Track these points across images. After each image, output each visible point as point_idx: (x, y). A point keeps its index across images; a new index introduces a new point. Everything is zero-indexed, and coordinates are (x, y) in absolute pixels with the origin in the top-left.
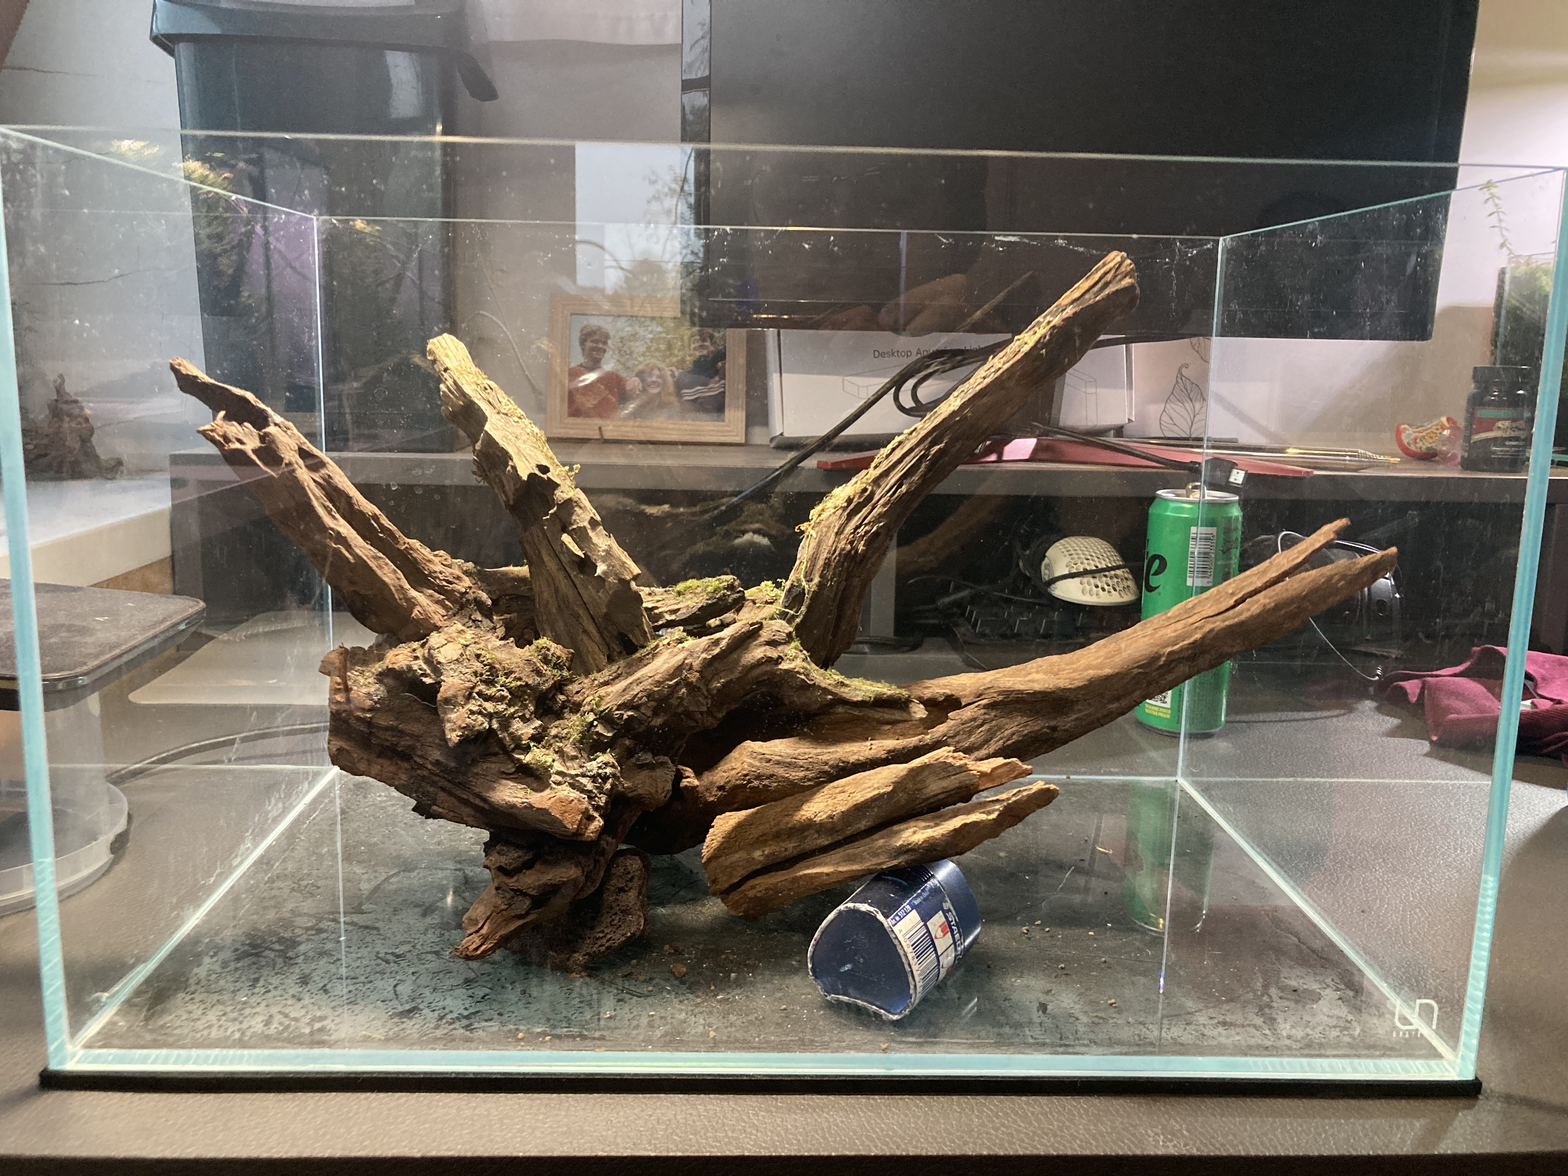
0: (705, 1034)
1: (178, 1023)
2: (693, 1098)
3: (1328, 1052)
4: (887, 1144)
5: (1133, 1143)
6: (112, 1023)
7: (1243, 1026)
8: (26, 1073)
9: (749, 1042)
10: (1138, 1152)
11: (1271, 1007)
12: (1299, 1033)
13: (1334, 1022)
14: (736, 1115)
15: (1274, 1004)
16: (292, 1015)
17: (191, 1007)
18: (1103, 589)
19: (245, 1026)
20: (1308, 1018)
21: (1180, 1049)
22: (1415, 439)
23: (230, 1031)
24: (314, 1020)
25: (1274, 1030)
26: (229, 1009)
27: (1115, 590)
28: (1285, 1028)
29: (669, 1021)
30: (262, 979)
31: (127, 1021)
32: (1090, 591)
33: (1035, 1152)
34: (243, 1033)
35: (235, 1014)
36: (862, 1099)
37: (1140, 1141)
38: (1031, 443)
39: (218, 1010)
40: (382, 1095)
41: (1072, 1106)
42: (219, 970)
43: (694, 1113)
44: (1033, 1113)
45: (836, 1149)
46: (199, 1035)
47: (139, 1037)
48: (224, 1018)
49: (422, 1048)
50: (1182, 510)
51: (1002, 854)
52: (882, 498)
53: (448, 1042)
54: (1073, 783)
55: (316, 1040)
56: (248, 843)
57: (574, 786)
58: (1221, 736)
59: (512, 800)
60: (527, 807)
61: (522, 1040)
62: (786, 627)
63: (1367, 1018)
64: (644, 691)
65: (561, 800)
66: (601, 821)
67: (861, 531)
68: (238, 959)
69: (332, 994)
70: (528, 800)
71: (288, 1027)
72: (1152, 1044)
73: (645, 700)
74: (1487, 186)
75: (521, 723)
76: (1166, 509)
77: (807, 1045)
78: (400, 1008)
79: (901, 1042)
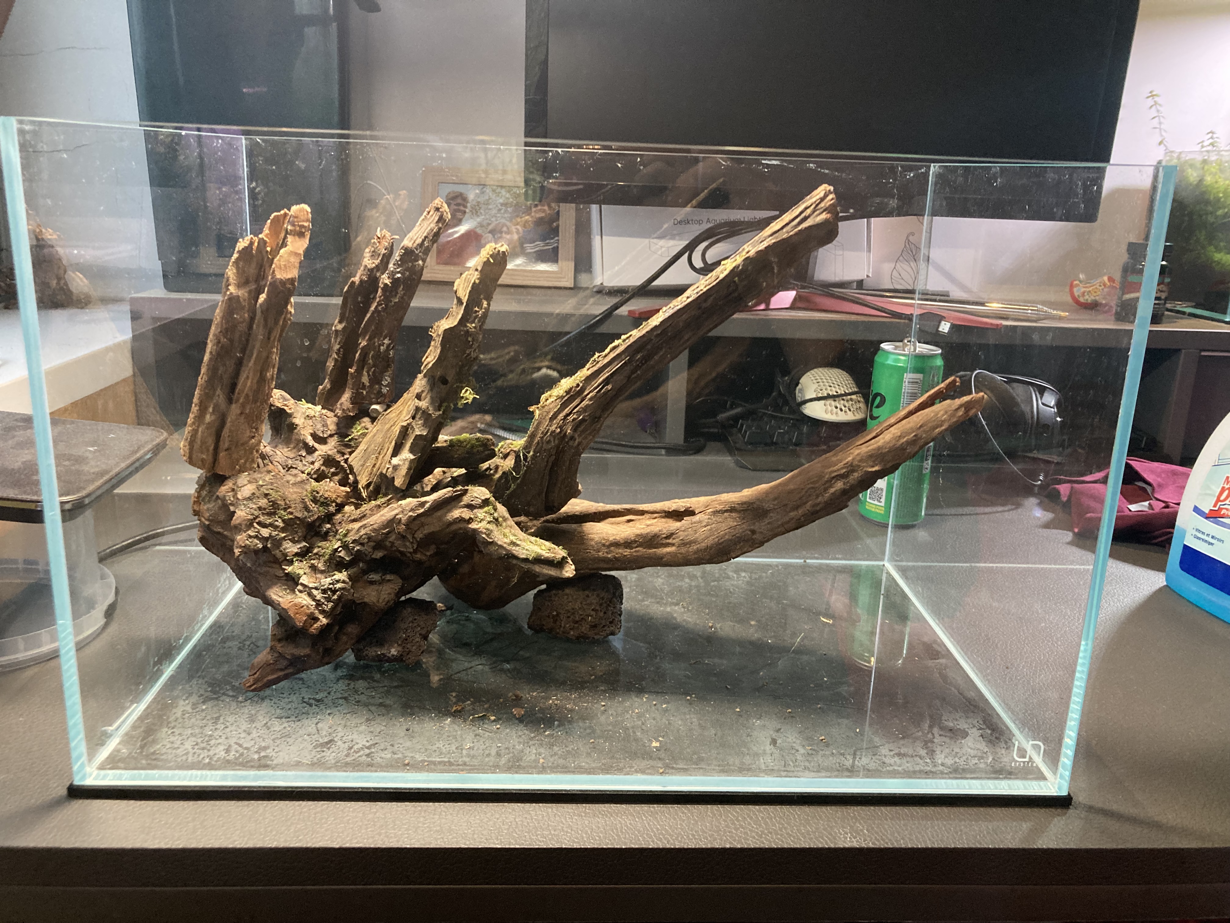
0: (537, 761)
1: (164, 750)
2: (527, 806)
3: (968, 776)
4: (660, 840)
5: (829, 839)
6: (117, 750)
7: (912, 756)
8: (58, 786)
9: (566, 767)
10: (832, 846)
11: (933, 742)
12: (949, 761)
13: (975, 753)
14: (557, 818)
15: (935, 740)
16: (245, 746)
17: (172, 739)
18: (841, 410)
19: (211, 753)
20: (957, 750)
21: (867, 773)
22: (1084, 293)
23: (202, 756)
24: (260, 749)
25: (932, 759)
26: (200, 740)
27: (850, 410)
28: (940, 758)
29: (511, 750)
30: (222, 718)
31: (127, 749)
32: (832, 411)
33: (762, 846)
34: (210, 759)
35: (204, 745)
36: (645, 807)
37: (835, 838)
38: (792, 294)
39: (192, 741)
40: (310, 803)
41: (789, 812)
42: (190, 711)
43: (528, 817)
44: (762, 818)
45: (625, 844)
46: (179, 760)
47: (137, 761)
48: (196, 747)
49: (338, 771)
50: (899, 361)
51: (753, 623)
52: (590, 392)
53: (356, 766)
54: (809, 566)
55: (263, 765)
56: (205, 612)
57: (310, 595)
58: (919, 528)
59: (274, 597)
60: (279, 604)
61: (408, 764)
62: (484, 494)
63: (998, 750)
64: (366, 534)
65: (295, 605)
66: (324, 621)
67: (570, 418)
68: (204, 702)
69: (272, 729)
70: (280, 599)
71: (242, 754)
72: (847, 769)
73: (366, 540)
74: (1152, 95)
75: (291, 544)
76: (887, 359)
77: (606, 770)
78: (321, 741)
79: (673, 768)
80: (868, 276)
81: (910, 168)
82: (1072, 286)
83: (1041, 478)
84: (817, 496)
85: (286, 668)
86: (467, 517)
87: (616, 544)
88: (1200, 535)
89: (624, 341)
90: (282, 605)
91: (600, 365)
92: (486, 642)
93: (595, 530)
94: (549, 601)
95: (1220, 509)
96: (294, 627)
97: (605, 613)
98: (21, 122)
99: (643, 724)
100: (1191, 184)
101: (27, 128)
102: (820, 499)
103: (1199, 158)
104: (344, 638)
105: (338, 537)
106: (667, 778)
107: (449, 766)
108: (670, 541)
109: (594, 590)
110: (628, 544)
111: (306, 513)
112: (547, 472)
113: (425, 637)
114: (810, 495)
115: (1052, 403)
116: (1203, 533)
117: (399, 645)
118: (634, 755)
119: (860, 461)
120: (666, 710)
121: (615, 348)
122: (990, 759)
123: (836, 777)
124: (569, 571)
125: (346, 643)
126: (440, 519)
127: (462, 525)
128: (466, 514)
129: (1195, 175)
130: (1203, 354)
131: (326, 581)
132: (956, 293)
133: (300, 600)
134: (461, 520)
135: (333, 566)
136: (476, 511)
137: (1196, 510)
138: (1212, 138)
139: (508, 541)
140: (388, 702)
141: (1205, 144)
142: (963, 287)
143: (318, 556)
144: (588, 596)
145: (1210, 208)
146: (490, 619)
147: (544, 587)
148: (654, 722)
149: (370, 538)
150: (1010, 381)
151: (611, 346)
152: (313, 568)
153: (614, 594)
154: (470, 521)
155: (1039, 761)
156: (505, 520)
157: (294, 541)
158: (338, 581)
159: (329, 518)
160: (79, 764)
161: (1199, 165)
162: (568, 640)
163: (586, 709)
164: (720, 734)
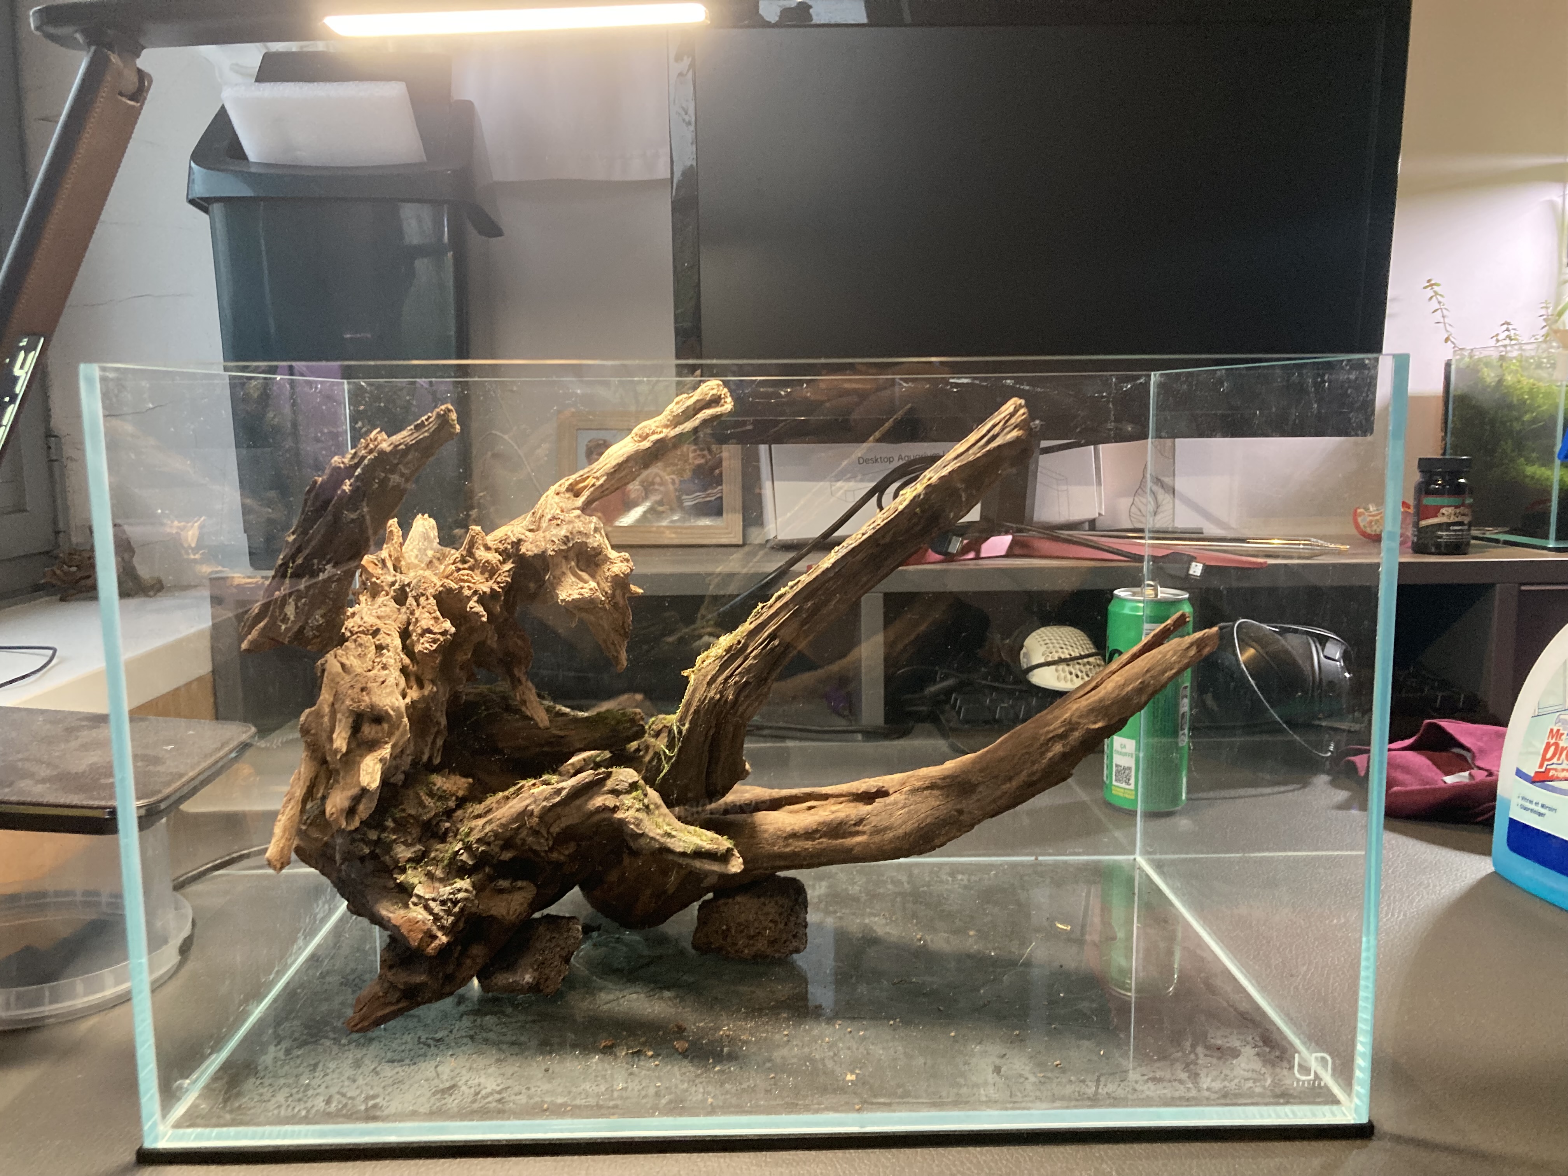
0: (704, 1101)
1: (252, 1104)
2: (694, 1156)
3: (1241, 1102)
6: (194, 1106)
7: (1170, 1081)
8: (125, 1152)
9: (741, 1107)
11: (1196, 1064)
12: (1217, 1085)
13: (1250, 1075)
15: (1199, 1062)
16: (349, 1095)
17: (261, 1091)
18: (1077, 676)
19: (309, 1105)
20: (1227, 1072)
21: (1115, 1102)
22: (1371, 522)
23: (296, 1110)
24: (367, 1098)
25: (1196, 1083)
26: (295, 1090)
27: (1088, 675)
28: (1206, 1082)
29: (673, 1090)
30: (321, 1064)
31: (208, 1104)
34: (308, 1112)
35: (300, 1095)
36: (840, 1153)
38: (1008, 539)
39: (285, 1092)
40: (428, 1161)
41: (1020, 1154)
42: (283, 1057)
43: (695, 1169)
44: (985, 1161)
46: (270, 1114)
47: (219, 1117)
48: (290, 1099)
49: (461, 1120)
50: (1137, 609)
51: (972, 933)
52: (754, 650)
53: (484, 1113)
54: (1041, 864)
55: (371, 1116)
56: (300, 942)
57: (427, 908)
58: (1180, 814)
59: (384, 913)
60: (389, 920)
61: (546, 1110)
62: (632, 777)
63: (1278, 1070)
64: (492, 831)
65: (409, 920)
66: (444, 939)
67: (732, 681)
68: (299, 1047)
69: (382, 1075)
70: (391, 915)
71: (345, 1105)
72: (1089, 1098)
73: (492, 838)
74: (1431, 284)
75: (403, 847)
76: (1123, 607)
77: (791, 1108)
78: (441, 1086)
79: (872, 1103)
80: (1100, 514)
81: (1128, 379)
82: (1355, 515)
83: (1331, 748)
84: (1033, 763)
85: (398, 1001)
86: (612, 805)
87: (794, 835)
88: (1528, 805)
89: (792, 587)
90: (394, 922)
91: (764, 617)
92: (641, 967)
93: (768, 821)
94: (717, 912)
95: (1547, 770)
96: (409, 948)
97: (786, 924)
98: (103, 369)
99: (835, 1055)
100: (1488, 386)
101: (111, 375)
102: (1035, 768)
103: (1494, 354)
104: (468, 962)
105: (459, 837)
106: (867, 1116)
107: (598, 1110)
108: (861, 828)
109: (771, 896)
110: (809, 835)
111: (420, 809)
112: (706, 748)
113: (567, 961)
114: (1024, 762)
115: (1337, 656)
116: (1531, 802)
117: (535, 970)
118: (824, 1090)
119: (1080, 717)
120: (863, 1039)
121: (780, 597)
122: (1269, 1081)
123: (1075, 1107)
124: (736, 865)
125: (471, 968)
126: (579, 808)
127: (606, 815)
128: (610, 801)
129: (1493, 375)
130: (1523, 588)
131: (445, 891)
132: (1211, 530)
133: (414, 914)
134: (605, 809)
135: (454, 873)
136: (621, 797)
137: (1519, 773)
138: (1508, 330)
139: (661, 832)
140: (523, 1039)
141: (1500, 338)
142: (1218, 523)
143: (436, 861)
144: (764, 904)
145: (1515, 413)
146: (646, 940)
147: (710, 895)
148: (849, 1052)
149: (496, 835)
150: (1284, 631)
151: (776, 595)
152: (430, 876)
153: (796, 900)
154: (615, 809)
155: (1327, 1079)
156: (658, 807)
157: (408, 845)
158: (459, 890)
159: (449, 814)
160: (150, 1123)
161: (1495, 363)
162: (743, 961)
163: (766, 1039)
164: (929, 1062)
